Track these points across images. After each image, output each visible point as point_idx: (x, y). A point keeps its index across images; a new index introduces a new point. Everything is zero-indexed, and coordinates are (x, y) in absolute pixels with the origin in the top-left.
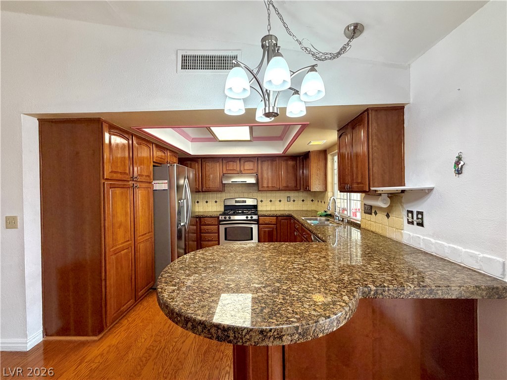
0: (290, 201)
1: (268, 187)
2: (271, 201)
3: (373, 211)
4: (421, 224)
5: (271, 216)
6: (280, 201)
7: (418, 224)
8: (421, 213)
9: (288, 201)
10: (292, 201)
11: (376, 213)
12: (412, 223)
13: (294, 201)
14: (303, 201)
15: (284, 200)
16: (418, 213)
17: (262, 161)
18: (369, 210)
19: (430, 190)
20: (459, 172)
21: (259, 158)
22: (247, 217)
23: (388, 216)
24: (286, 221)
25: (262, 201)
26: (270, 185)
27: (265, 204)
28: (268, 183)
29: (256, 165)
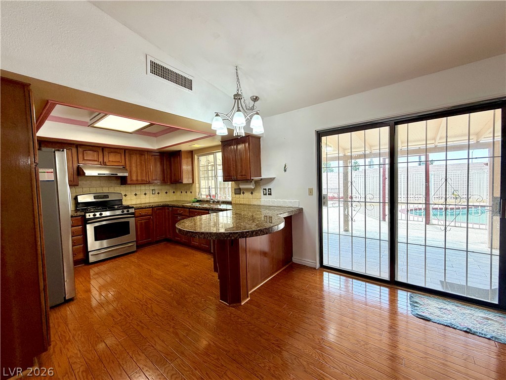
0: (155, 194)
1: (137, 180)
2: (136, 195)
3: (242, 192)
4: (270, 194)
5: (148, 208)
6: (145, 194)
7: (269, 194)
8: (270, 189)
9: (153, 194)
10: (156, 194)
11: (243, 193)
12: (266, 194)
13: (158, 193)
14: (166, 193)
15: (149, 193)
16: (269, 189)
17: (130, 155)
18: (238, 191)
19: (274, 178)
20: (285, 171)
21: (126, 151)
22: (123, 212)
23: (252, 193)
24: (161, 211)
25: (125, 195)
26: (139, 178)
27: (129, 199)
28: (137, 176)
29: (123, 157)
